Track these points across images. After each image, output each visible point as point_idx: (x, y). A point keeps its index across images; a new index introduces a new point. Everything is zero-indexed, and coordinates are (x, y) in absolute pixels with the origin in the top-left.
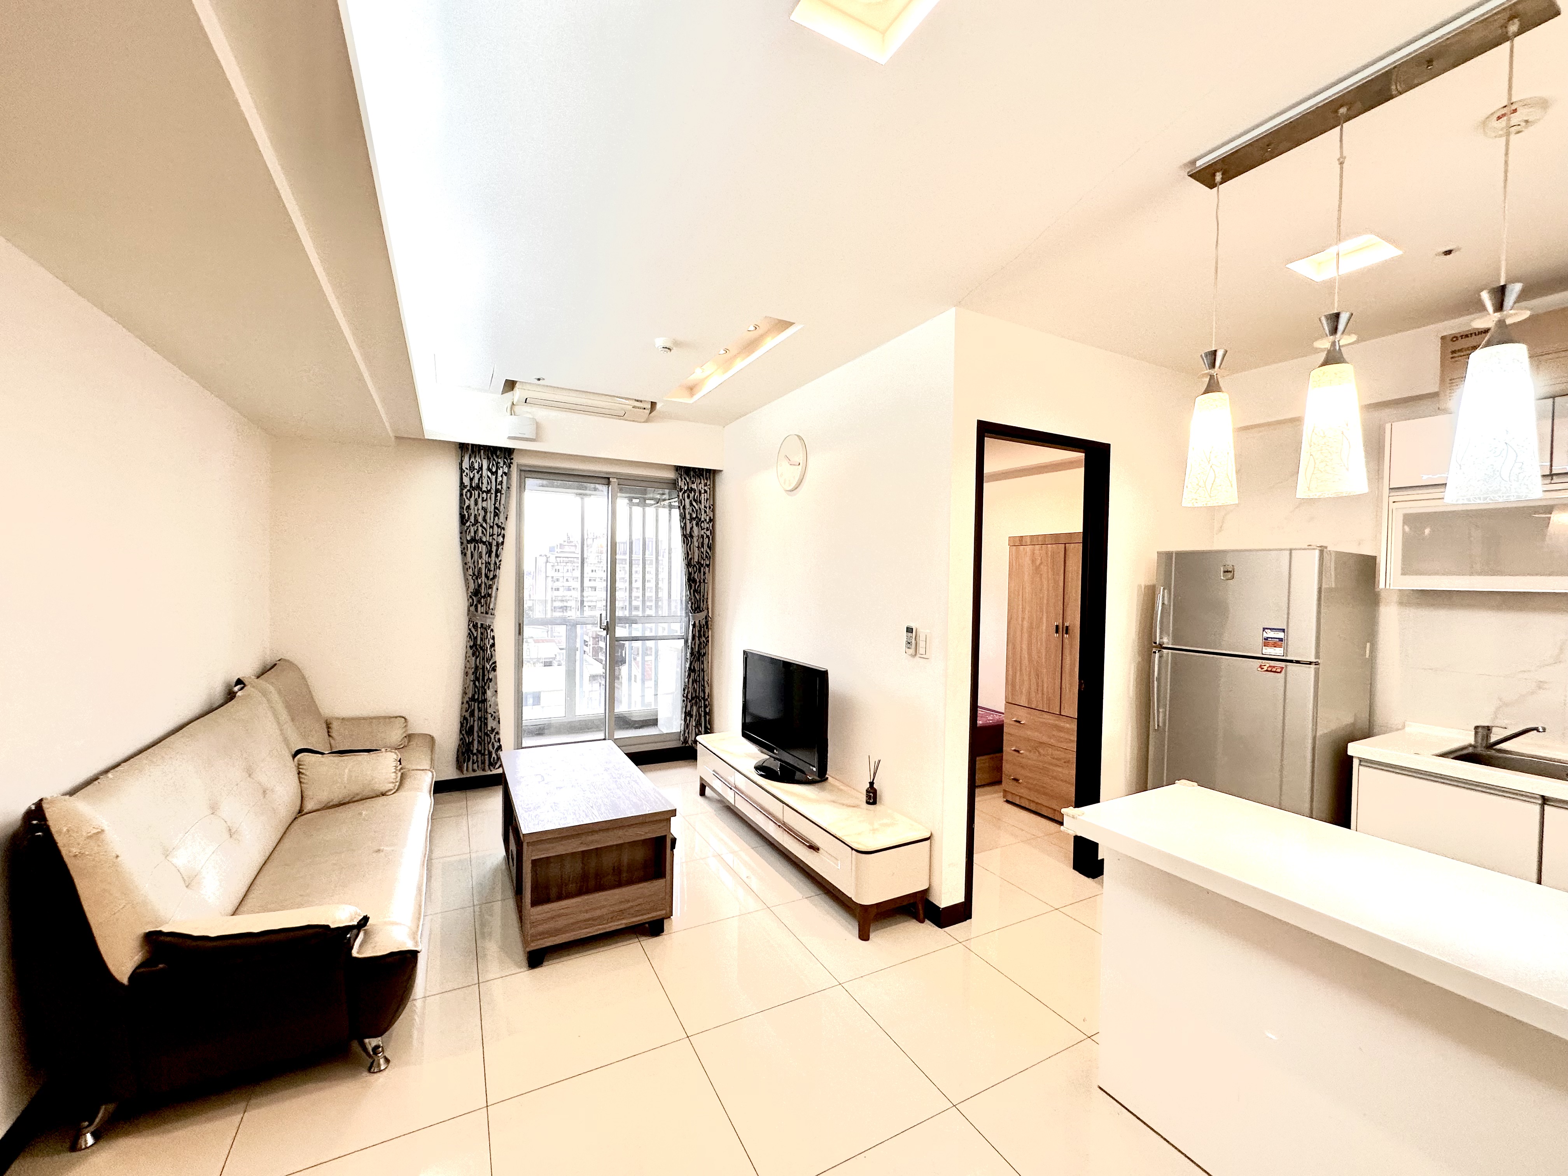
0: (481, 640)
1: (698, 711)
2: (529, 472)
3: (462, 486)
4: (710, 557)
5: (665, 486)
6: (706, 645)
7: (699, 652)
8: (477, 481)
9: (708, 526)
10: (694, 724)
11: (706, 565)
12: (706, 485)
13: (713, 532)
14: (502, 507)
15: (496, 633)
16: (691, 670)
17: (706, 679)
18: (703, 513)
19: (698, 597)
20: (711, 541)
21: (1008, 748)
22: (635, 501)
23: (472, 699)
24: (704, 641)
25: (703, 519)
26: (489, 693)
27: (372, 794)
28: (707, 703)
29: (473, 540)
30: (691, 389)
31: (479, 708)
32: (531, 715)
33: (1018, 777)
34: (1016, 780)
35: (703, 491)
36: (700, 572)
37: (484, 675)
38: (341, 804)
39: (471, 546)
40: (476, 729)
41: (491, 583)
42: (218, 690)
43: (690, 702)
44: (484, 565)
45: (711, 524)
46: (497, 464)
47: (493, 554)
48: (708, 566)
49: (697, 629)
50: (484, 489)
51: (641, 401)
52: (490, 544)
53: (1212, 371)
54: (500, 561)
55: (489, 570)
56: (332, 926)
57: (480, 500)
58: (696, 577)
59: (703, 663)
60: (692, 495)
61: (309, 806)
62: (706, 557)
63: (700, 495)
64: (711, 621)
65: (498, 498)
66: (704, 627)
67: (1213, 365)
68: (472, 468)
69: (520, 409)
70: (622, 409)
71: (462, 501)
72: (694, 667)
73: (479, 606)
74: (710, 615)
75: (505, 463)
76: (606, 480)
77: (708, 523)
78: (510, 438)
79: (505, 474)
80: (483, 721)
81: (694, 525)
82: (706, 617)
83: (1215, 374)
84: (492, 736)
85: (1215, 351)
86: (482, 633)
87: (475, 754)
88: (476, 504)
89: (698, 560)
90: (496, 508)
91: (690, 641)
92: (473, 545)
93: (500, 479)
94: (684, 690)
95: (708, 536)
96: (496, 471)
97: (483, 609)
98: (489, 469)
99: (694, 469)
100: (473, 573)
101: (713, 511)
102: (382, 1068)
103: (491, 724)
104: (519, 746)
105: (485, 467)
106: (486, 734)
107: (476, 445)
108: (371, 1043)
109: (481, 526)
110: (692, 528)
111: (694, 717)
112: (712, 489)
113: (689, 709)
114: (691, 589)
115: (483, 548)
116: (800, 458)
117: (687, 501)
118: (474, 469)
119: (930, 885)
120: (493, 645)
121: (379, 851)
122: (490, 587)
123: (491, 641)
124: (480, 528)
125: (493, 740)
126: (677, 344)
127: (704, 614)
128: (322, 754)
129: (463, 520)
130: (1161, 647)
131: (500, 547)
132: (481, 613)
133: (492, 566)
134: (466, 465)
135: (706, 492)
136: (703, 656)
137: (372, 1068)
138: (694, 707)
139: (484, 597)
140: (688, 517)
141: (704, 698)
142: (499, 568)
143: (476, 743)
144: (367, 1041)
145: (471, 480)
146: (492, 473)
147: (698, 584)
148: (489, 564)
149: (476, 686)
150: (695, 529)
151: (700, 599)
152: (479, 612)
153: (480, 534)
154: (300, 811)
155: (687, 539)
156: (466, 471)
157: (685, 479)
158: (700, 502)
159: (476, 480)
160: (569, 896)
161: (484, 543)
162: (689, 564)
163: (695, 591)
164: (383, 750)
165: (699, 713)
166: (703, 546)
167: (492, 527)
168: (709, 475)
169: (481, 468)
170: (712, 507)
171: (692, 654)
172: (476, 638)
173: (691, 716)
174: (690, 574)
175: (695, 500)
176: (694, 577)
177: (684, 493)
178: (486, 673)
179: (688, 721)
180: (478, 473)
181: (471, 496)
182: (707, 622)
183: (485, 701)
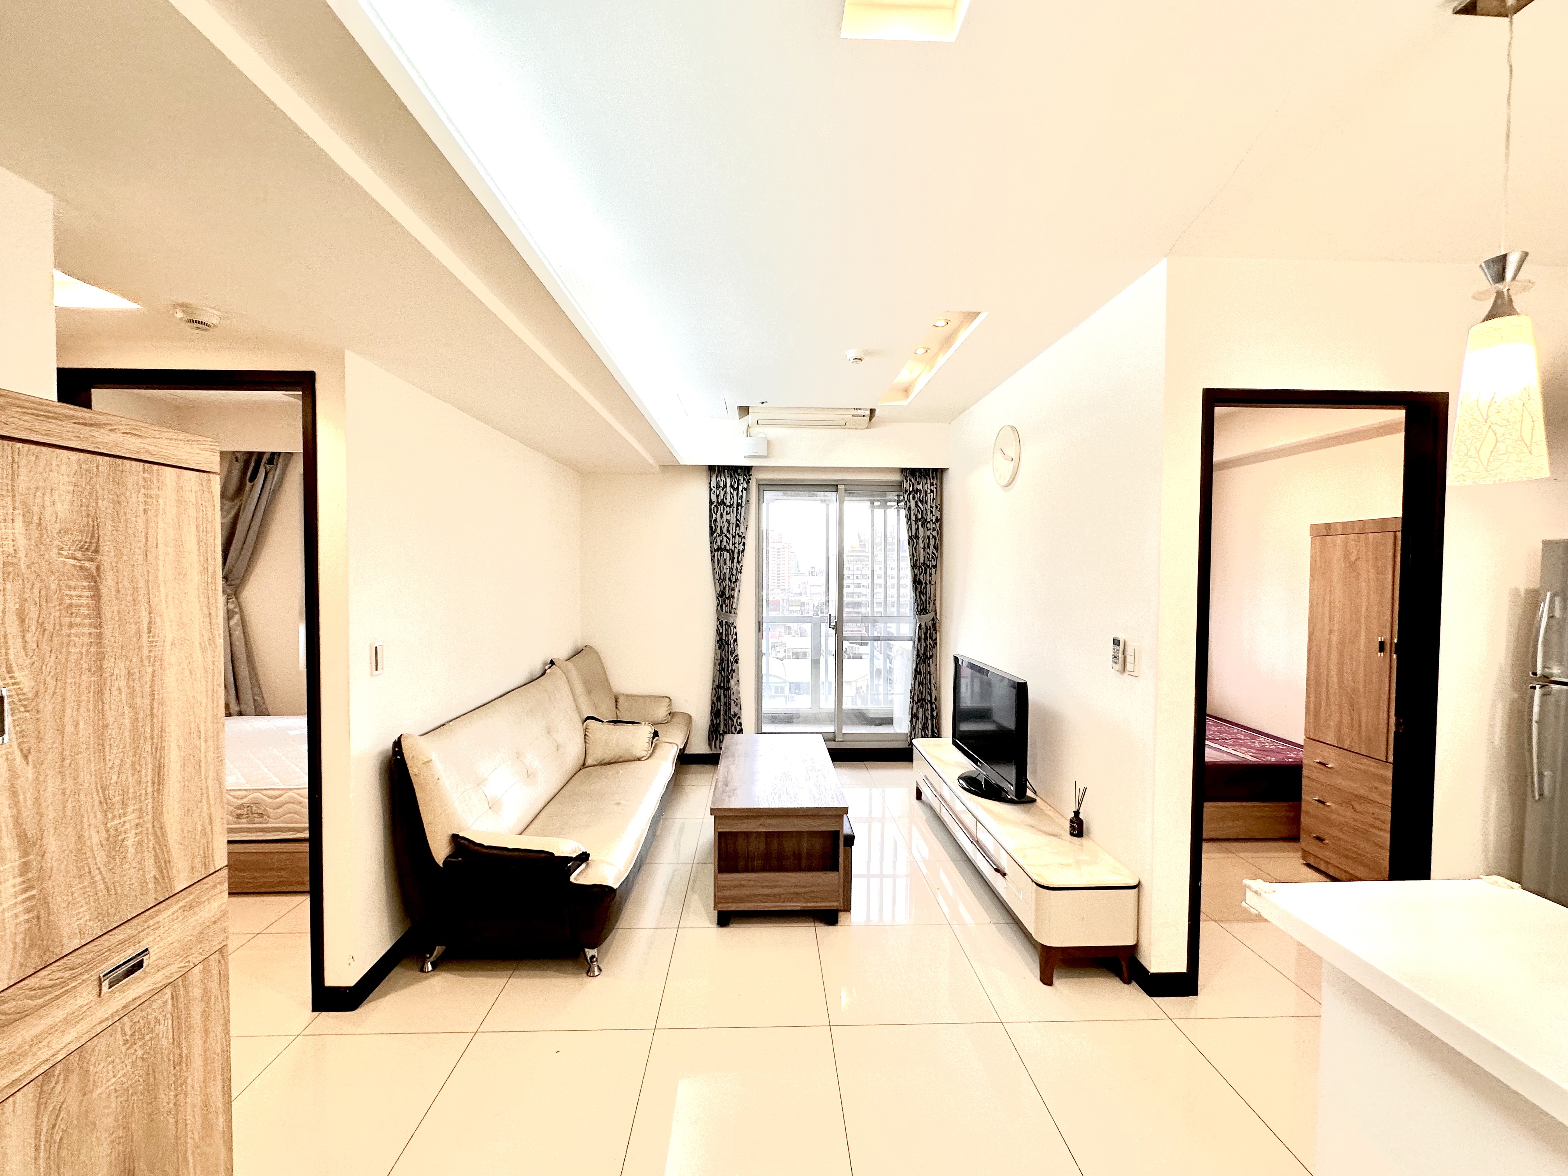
0: (726, 635)
1: (924, 714)
2: (764, 486)
3: (711, 502)
4: (937, 558)
5: (893, 488)
6: (934, 647)
7: (925, 654)
8: (722, 498)
9: (934, 526)
10: (920, 727)
11: (933, 566)
12: (932, 484)
13: (940, 532)
14: (742, 518)
15: (738, 630)
16: (917, 672)
17: (933, 681)
18: (929, 513)
19: (923, 599)
20: (937, 541)
21: (1309, 797)
22: (877, 503)
23: (719, 686)
24: (930, 644)
25: (929, 520)
26: (732, 682)
27: (631, 758)
28: (934, 706)
29: (719, 549)
30: (906, 391)
31: (724, 694)
32: (770, 705)
33: (1321, 836)
34: (1320, 839)
35: (929, 491)
36: (926, 573)
37: (728, 667)
38: (609, 763)
39: (718, 554)
40: (722, 712)
41: (733, 586)
42: (537, 668)
43: (916, 703)
44: (728, 570)
45: (938, 525)
46: (738, 481)
47: (735, 561)
48: (935, 567)
49: (923, 630)
50: (728, 504)
51: (860, 410)
52: (733, 552)
53: (1500, 286)
54: (742, 566)
55: (732, 575)
56: (556, 854)
57: (725, 514)
58: (922, 579)
59: (929, 666)
60: (917, 496)
61: (589, 762)
62: (933, 557)
63: (926, 495)
64: (940, 623)
65: (739, 511)
66: (930, 629)
67: (1500, 277)
68: (718, 486)
69: (756, 430)
70: (843, 419)
71: (711, 516)
72: (920, 669)
73: (724, 606)
74: (938, 617)
75: (744, 479)
76: (833, 487)
77: (934, 523)
78: (745, 457)
79: (745, 489)
80: (728, 705)
81: (920, 526)
82: (933, 619)
83: (1505, 290)
84: (735, 720)
85: (1504, 257)
86: (726, 630)
87: (721, 734)
88: (722, 516)
89: (924, 560)
90: (737, 520)
91: (916, 643)
92: (719, 553)
93: (740, 494)
94: (911, 692)
95: (934, 537)
96: (738, 488)
97: (727, 609)
98: (732, 486)
99: (920, 469)
100: (720, 578)
101: (941, 511)
102: (596, 974)
103: (734, 709)
104: (759, 731)
105: (728, 485)
106: (730, 718)
107: (722, 466)
108: (590, 953)
109: (726, 536)
110: (917, 529)
111: (920, 720)
112: (939, 488)
113: (915, 710)
114: (916, 590)
115: (727, 555)
116: (1011, 452)
117: (913, 503)
118: (720, 487)
119: (1138, 941)
120: (736, 640)
121: (619, 804)
122: (733, 589)
123: (734, 637)
124: (725, 538)
125: (735, 723)
126: (868, 353)
127: (930, 616)
128: (602, 722)
129: (712, 532)
130: (1547, 680)
131: (741, 554)
132: (726, 612)
133: (734, 570)
134: (713, 484)
135: (932, 491)
136: (929, 659)
137: (589, 972)
138: (921, 710)
139: (728, 598)
140: (913, 518)
141: (930, 702)
142: (741, 573)
143: (722, 724)
144: (586, 950)
145: (718, 496)
146: (734, 489)
147: (924, 585)
148: (732, 569)
149: (722, 676)
150: (921, 530)
151: (926, 601)
152: (724, 611)
153: (725, 543)
154: (584, 765)
155: (913, 540)
156: (714, 489)
157: (910, 480)
158: (926, 502)
159: (721, 496)
160: (753, 870)
161: (728, 551)
162: (914, 566)
163: (921, 592)
164: (643, 723)
165: (925, 716)
166: (929, 547)
167: (734, 537)
168: (936, 474)
169: (725, 486)
170: (939, 507)
171: (918, 656)
172: (721, 634)
173: (918, 719)
174: (915, 575)
175: (921, 502)
176: (919, 579)
177: (909, 494)
178: (730, 664)
179: (914, 723)
180: (723, 490)
181: (717, 511)
182: (934, 625)
183: (729, 689)
